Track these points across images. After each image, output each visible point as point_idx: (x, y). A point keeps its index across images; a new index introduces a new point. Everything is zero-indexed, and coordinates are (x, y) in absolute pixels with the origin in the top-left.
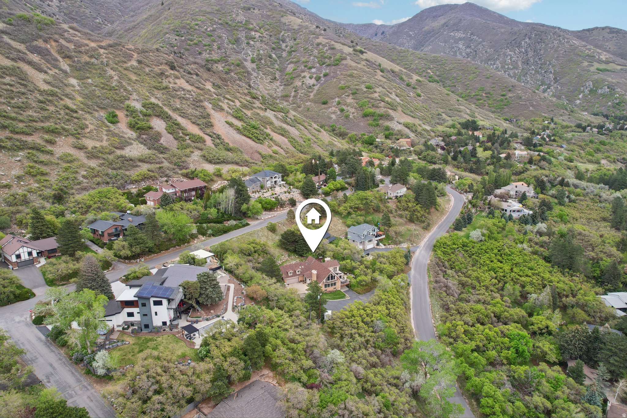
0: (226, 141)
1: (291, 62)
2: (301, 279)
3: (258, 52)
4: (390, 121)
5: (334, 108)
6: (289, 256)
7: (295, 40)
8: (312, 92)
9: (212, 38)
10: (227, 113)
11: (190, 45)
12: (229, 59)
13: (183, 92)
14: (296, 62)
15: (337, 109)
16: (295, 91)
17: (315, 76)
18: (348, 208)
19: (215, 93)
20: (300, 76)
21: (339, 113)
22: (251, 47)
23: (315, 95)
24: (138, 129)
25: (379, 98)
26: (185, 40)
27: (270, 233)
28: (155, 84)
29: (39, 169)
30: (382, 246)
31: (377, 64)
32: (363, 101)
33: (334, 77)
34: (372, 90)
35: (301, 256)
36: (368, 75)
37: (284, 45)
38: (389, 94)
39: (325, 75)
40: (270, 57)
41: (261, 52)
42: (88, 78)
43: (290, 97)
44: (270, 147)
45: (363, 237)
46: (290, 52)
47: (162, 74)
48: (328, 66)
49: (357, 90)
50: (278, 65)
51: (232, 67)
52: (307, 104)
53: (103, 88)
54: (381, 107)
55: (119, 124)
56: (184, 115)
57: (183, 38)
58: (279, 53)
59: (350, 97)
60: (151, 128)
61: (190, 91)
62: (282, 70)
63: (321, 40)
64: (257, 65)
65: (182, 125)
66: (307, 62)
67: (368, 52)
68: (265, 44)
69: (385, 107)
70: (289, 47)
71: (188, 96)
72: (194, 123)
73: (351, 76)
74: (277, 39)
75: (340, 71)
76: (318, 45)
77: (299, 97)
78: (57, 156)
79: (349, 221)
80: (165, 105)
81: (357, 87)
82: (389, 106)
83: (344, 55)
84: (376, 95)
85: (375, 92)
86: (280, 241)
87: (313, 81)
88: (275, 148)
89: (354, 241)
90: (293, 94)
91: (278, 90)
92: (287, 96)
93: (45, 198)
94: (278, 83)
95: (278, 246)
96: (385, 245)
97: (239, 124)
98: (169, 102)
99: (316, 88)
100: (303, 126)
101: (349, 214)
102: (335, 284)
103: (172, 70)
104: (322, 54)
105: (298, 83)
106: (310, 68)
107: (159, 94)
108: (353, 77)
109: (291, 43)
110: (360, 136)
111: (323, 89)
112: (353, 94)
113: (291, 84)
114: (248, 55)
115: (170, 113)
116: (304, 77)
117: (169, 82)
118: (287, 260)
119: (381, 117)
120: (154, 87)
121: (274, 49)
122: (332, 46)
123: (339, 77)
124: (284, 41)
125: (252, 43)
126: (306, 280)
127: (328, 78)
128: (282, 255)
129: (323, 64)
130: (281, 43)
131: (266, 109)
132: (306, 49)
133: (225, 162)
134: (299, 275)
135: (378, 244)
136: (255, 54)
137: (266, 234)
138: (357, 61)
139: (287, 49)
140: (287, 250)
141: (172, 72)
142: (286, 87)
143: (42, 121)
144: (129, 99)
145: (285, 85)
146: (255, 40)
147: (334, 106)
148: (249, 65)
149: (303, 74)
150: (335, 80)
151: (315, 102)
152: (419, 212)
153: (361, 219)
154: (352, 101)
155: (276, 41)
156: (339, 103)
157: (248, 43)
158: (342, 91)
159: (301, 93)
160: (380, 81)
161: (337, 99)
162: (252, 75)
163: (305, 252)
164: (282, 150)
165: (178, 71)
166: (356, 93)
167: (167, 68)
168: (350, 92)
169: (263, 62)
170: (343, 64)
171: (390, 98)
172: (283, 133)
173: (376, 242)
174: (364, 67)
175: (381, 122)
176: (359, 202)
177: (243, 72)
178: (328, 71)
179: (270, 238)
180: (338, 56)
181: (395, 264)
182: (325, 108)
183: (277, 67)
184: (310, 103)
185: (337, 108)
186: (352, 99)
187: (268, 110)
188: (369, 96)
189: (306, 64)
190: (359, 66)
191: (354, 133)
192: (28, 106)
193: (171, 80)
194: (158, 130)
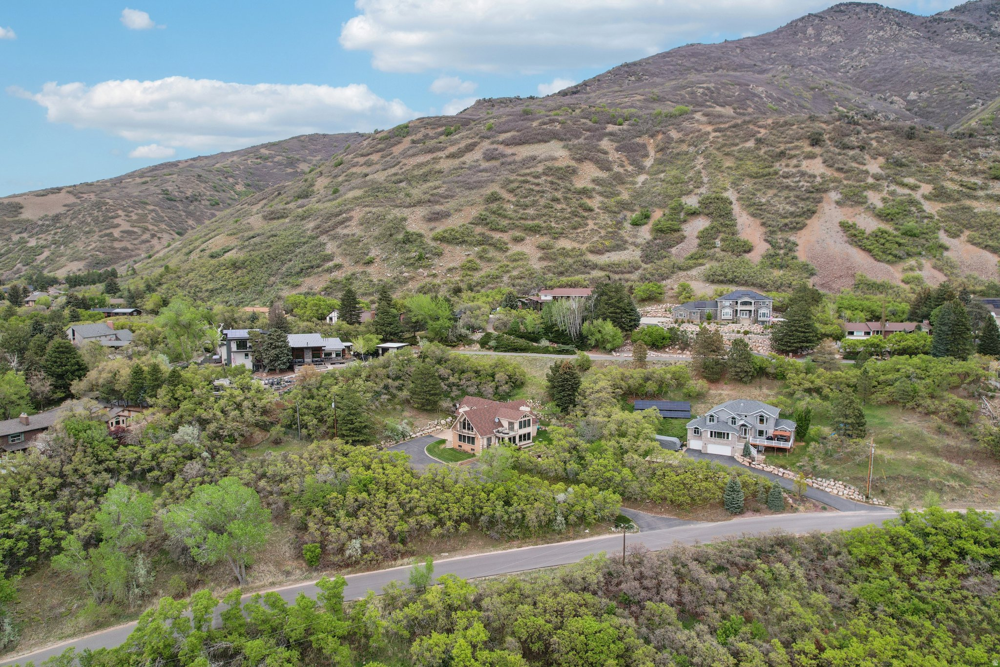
0: (799, 253)
10: (868, 208)
13: (797, 179)
19: (875, 176)
24: (660, 231)
28: (754, 170)
42: (663, 172)
44: (908, 270)
45: (709, 423)
47: (784, 154)
53: (668, 182)
55: (642, 228)
56: (758, 212)
60: (678, 231)
61: (814, 176)
65: (737, 227)
71: (801, 184)
72: (764, 224)
78: (509, 254)
80: (739, 199)
88: (927, 273)
97: (873, 226)
98: (754, 194)
103: (813, 145)
107: (748, 184)
115: (737, 210)
117: (787, 166)
120: (750, 175)
135: (746, 454)
141: (809, 149)
144: (690, 193)
164: (943, 279)
165: (823, 147)
167: (805, 144)
192: (534, 203)
193: (794, 162)
194: (685, 234)
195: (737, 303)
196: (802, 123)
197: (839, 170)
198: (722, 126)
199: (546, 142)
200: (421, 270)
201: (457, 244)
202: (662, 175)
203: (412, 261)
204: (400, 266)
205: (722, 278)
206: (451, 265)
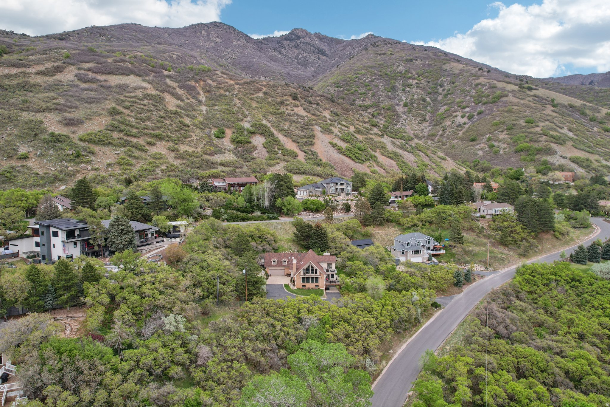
0: (321, 157)
1: (445, 104)
2: (287, 271)
3: (412, 97)
4: (550, 155)
5: (482, 145)
7: (453, 83)
8: (461, 130)
9: (368, 87)
10: (336, 135)
11: (346, 95)
12: (381, 104)
13: (296, 117)
14: (450, 104)
15: (486, 146)
16: (443, 130)
17: (467, 115)
19: (330, 119)
20: (452, 115)
21: (487, 149)
22: (406, 93)
23: (464, 133)
24: (237, 142)
25: (541, 132)
26: (343, 91)
28: (271, 110)
29: (128, 160)
31: (550, 99)
32: (518, 135)
33: (488, 114)
34: (534, 124)
36: (531, 110)
37: (440, 90)
38: (558, 129)
39: (479, 113)
40: (424, 100)
41: (416, 97)
42: (216, 105)
43: (436, 136)
44: (369, 167)
46: (446, 95)
47: (282, 103)
48: (484, 104)
49: (514, 125)
50: (431, 107)
51: (382, 112)
52: (453, 142)
53: (224, 112)
54: (541, 141)
55: (224, 140)
56: (287, 134)
57: (342, 89)
58: (434, 97)
59: (504, 133)
60: (250, 143)
61: (303, 117)
62: (434, 112)
63: (482, 80)
64: (408, 109)
65: (282, 142)
66: (461, 102)
67: (540, 89)
68: (421, 90)
69: (546, 141)
70: (446, 91)
71: (300, 120)
72: (294, 141)
73: (510, 111)
74: (435, 84)
75: (497, 108)
76: (477, 85)
77: (446, 135)
78: (150, 154)
80: (273, 126)
81: (515, 122)
82: (552, 139)
83: (506, 92)
84: (538, 129)
85: (538, 126)
87: (465, 120)
88: (377, 168)
90: (440, 133)
91: (425, 130)
92: (433, 135)
93: (118, 181)
94: (427, 124)
97: (343, 145)
98: (279, 124)
99: (467, 126)
100: (424, 153)
101: (414, 226)
102: (317, 279)
103: (294, 100)
104: (480, 93)
105: (448, 122)
106: (464, 108)
107: (272, 118)
108: (511, 112)
109: (448, 86)
110: (505, 171)
111: (474, 126)
112: (507, 129)
113: (441, 123)
114: (400, 100)
115: (275, 132)
116: (456, 116)
117: (287, 109)
119: (539, 151)
120: (270, 113)
121: (429, 93)
122: (492, 85)
123: (494, 113)
124: (441, 86)
125: (408, 89)
126: (291, 273)
127: (482, 115)
129: (479, 103)
130: (439, 87)
131: (383, 135)
132: (463, 90)
133: (306, 174)
134: (284, 266)
135: (430, 259)
136: (409, 99)
138: (520, 97)
139: (443, 93)
141: (293, 102)
142: (435, 127)
143: (154, 130)
144: (242, 120)
145: (434, 125)
146: (412, 87)
147: (483, 143)
148: (400, 109)
149: (454, 114)
150: (489, 117)
151: (462, 139)
152: (518, 233)
154: (506, 136)
155: (432, 86)
156: (490, 139)
157: (404, 90)
158: (495, 127)
159: (448, 132)
160: (549, 115)
161: (488, 136)
162: (401, 117)
164: (384, 171)
165: (300, 101)
166: (512, 129)
167: (290, 98)
168: (505, 128)
169: (415, 105)
170: (502, 101)
171: (559, 132)
172: (394, 156)
174: (529, 103)
175: (538, 156)
177: (392, 115)
178: (483, 109)
180: (498, 92)
181: (430, 279)
182: (472, 145)
183: (429, 109)
184: (457, 141)
185: (486, 144)
186: (506, 134)
187: (385, 136)
188: (529, 130)
189: (460, 104)
190: (522, 102)
191: (498, 168)
192: (149, 119)
193: (289, 108)
194: (256, 144)
195: (337, 184)
196: (283, 86)
197: (313, 114)
198: (240, 82)
199: (127, 75)
200: (83, 165)
201: (104, 145)
202: (217, 107)
203: (72, 157)
204: (61, 161)
205: (298, 171)
206: (108, 161)
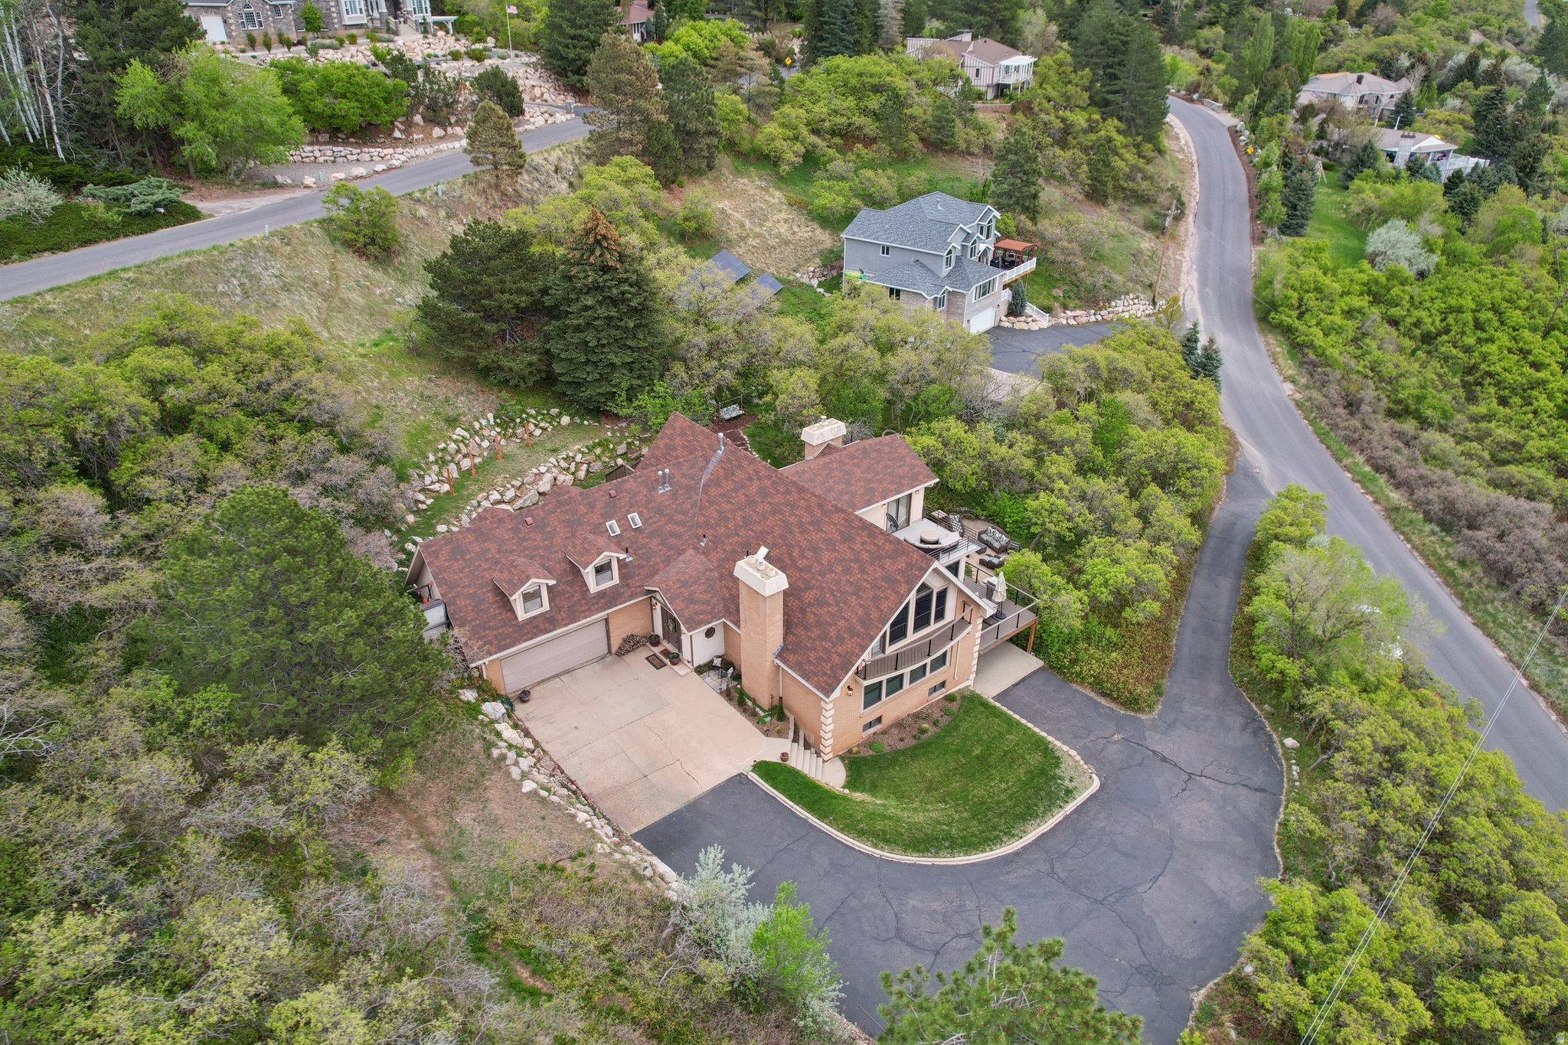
2: (627, 621)
6: (505, 422)
18: (804, 131)
27: (352, 266)
30: (1036, 319)
35: (598, 411)
45: (946, 271)
79: (828, 196)
86: (427, 311)
89: (895, 293)
95: (416, 351)
96: (1047, 310)
101: (811, 160)
118: (495, 455)
126: (673, 632)
128: (452, 422)
134: (608, 598)
135: (1015, 309)
137: (320, 271)
140: (486, 374)
153: (883, 181)
163: (623, 380)
173: (1006, 295)
176: (851, 102)
179: (357, 298)
